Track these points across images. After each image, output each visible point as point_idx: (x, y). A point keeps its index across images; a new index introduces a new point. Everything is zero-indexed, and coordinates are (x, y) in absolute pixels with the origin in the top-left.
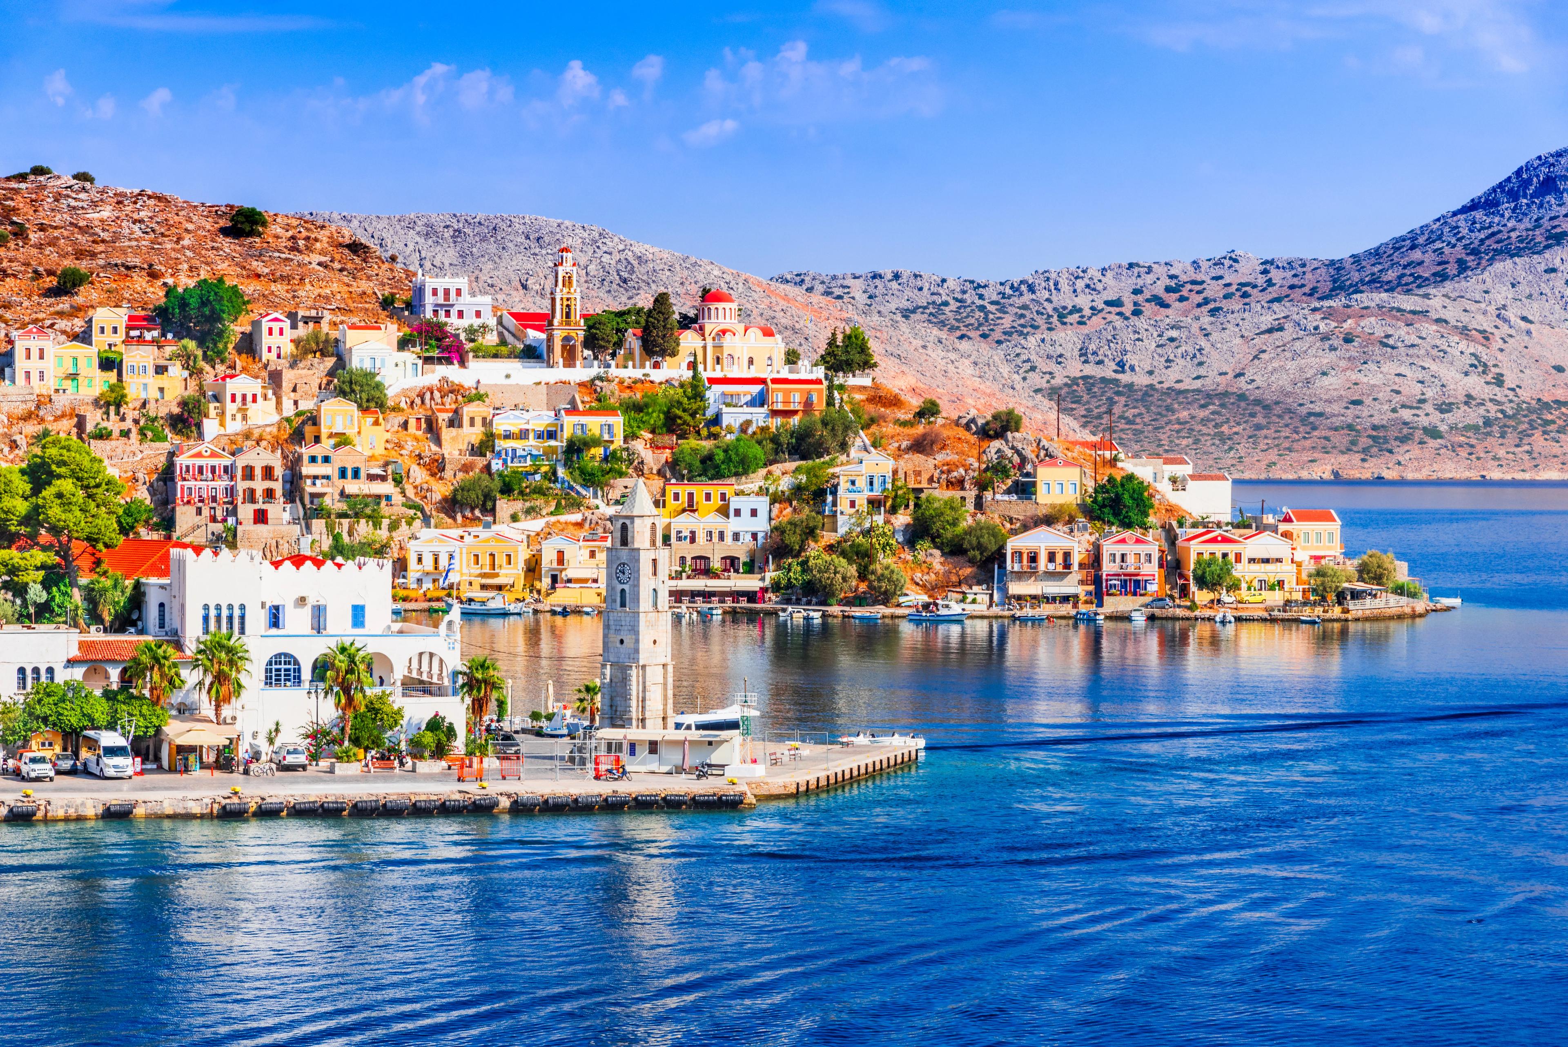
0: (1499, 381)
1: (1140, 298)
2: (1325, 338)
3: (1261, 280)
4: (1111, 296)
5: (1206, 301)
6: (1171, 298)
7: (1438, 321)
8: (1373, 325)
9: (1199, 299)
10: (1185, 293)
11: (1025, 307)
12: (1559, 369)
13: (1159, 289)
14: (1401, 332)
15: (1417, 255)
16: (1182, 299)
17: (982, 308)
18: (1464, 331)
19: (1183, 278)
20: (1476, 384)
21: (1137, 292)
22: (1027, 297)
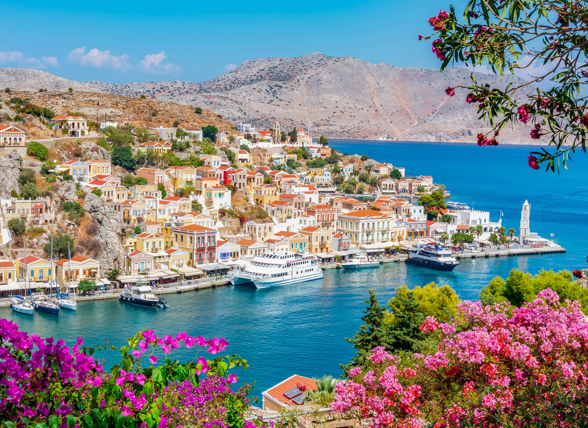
0: (245, 114)
1: (154, 90)
2: (206, 103)
3: (182, 87)
4: (147, 89)
5: (170, 92)
6: (162, 90)
7: (231, 100)
8: (216, 100)
9: (168, 91)
10: (165, 89)
11: (128, 91)
12: (258, 111)
13: (158, 88)
14: (223, 102)
15: (219, 83)
16: (164, 91)
17: (117, 91)
18: (236, 102)
19: (164, 86)
20: (240, 114)
21: (154, 89)
22: (128, 89)
